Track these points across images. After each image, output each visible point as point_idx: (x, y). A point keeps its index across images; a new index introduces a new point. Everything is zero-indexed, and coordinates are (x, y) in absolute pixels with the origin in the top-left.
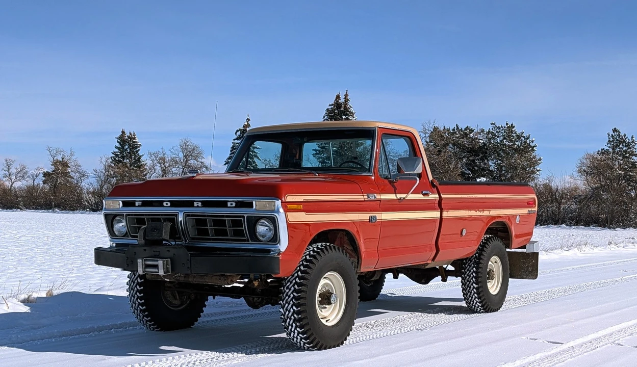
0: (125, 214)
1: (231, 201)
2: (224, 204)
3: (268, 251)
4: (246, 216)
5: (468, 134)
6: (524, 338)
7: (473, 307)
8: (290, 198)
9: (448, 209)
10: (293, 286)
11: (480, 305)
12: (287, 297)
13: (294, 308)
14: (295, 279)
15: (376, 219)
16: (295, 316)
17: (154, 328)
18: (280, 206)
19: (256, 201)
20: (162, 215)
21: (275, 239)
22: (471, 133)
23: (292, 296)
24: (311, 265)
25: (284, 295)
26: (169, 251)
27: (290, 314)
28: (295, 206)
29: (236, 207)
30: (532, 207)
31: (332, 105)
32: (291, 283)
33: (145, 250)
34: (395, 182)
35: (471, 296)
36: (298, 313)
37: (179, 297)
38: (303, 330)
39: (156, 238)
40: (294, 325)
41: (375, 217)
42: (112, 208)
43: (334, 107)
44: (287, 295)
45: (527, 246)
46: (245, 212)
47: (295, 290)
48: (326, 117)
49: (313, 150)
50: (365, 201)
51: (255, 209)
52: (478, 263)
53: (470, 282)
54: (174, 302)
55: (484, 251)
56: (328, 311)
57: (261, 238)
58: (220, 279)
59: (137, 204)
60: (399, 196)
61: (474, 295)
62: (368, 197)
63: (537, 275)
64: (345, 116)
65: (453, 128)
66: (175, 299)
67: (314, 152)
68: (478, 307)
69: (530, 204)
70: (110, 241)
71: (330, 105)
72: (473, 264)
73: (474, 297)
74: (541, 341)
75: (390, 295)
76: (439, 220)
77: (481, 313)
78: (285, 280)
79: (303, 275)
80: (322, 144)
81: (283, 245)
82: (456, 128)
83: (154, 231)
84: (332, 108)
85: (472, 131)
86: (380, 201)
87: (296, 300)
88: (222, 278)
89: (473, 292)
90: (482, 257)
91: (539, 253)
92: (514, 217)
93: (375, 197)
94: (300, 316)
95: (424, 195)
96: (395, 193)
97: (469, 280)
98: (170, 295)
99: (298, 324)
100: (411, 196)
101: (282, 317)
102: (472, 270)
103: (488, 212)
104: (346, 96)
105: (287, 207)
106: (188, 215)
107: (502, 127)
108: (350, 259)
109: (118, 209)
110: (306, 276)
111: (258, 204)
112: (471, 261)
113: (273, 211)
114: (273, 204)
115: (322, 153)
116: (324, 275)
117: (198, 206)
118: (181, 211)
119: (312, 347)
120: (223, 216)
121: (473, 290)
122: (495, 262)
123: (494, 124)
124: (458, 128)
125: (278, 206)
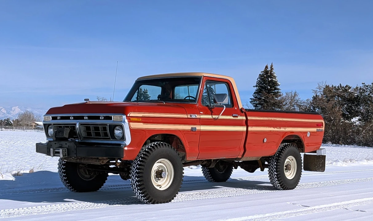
0: (52, 124)
1: (102, 115)
2: (98, 118)
3: (120, 145)
4: (108, 124)
5: (347, 90)
6: (289, 203)
7: (276, 186)
8: (132, 114)
9: (252, 126)
10: (136, 166)
11: (279, 185)
12: (133, 172)
13: (136, 178)
14: (138, 162)
15: (196, 130)
16: (137, 183)
17: (73, 190)
18: (126, 118)
19: (113, 116)
20: (70, 124)
21: (123, 138)
22: (349, 89)
23: (135, 171)
24: (148, 154)
25: (132, 171)
26: (66, 144)
27: (134, 182)
28: (136, 119)
29: (104, 119)
30: (320, 127)
31: (263, 72)
32: (135, 164)
33: (55, 144)
34: (212, 109)
35: (274, 179)
36: (138, 181)
37: (88, 173)
38: (141, 191)
39: (60, 137)
40: (137, 188)
41: (195, 128)
42: (47, 120)
43: (264, 73)
44: (133, 171)
45: (317, 151)
46: (108, 122)
47: (137, 168)
48: (259, 79)
49: (250, 99)
50: (188, 118)
51: (113, 121)
52: (278, 160)
53: (273, 171)
54: (85, 175)
55: (282, 152)
56: (162, 182)
57: (116, 137)
58: (96, 161)
59: (58, 119)
60: (214, 117)
61: (275, 179)
62: (191, 116)
63: (324, 169)
64: (270, 78)
65: (338, 86)
66: (86, 174)
67: (251, 100)
68: (278, 186)
69: (319, 125)
70: (47, 139)
71: (261, 72)
72: (275, 160)
73: (275, 180)
74: (298, 205)
75: (239, 180)
76: (246, 132)
77: (280, 190)
78: (133, 162)
79: (142, 159)
80: (256, 95)
81: (128, 141)
82: (340, 86)
83: (60, 133)
84: (262, 74)
85: (350, 88)
86: (200, 119)
87: (137, 174)
88: (97, 160)
89: (274, 177)
90: (280, 156)
91: (326, 156)
92: (306, 133)
93: (196, 116)
94: (139, 183)
95: (234, 117)
96: (212, 115)
97: (272, 170)
98: (83, 172)
99: (138, 188)
100: (221, 117)
101: (131, 184)
102: (274, 164)
103: (284, 129)
104: (272, 66)
105: (130, 119)
106: (82, 124)
107: (369, 85)
108: (177, 152)
109: (49, 121)
110: (144, 160)
111: (115, 118)
112: (274, 158)
113: (121, 122)
114: (122, 117)
115: (256, 101)
116: (158, 160)
117: (86, 119)
118: (78, 122)
119: (148, 202)
120: (98, 125)
121: (274, 176)
122: (292, 160)
123: (364, 84)
124: (341, 86)
125: (124, 118)
